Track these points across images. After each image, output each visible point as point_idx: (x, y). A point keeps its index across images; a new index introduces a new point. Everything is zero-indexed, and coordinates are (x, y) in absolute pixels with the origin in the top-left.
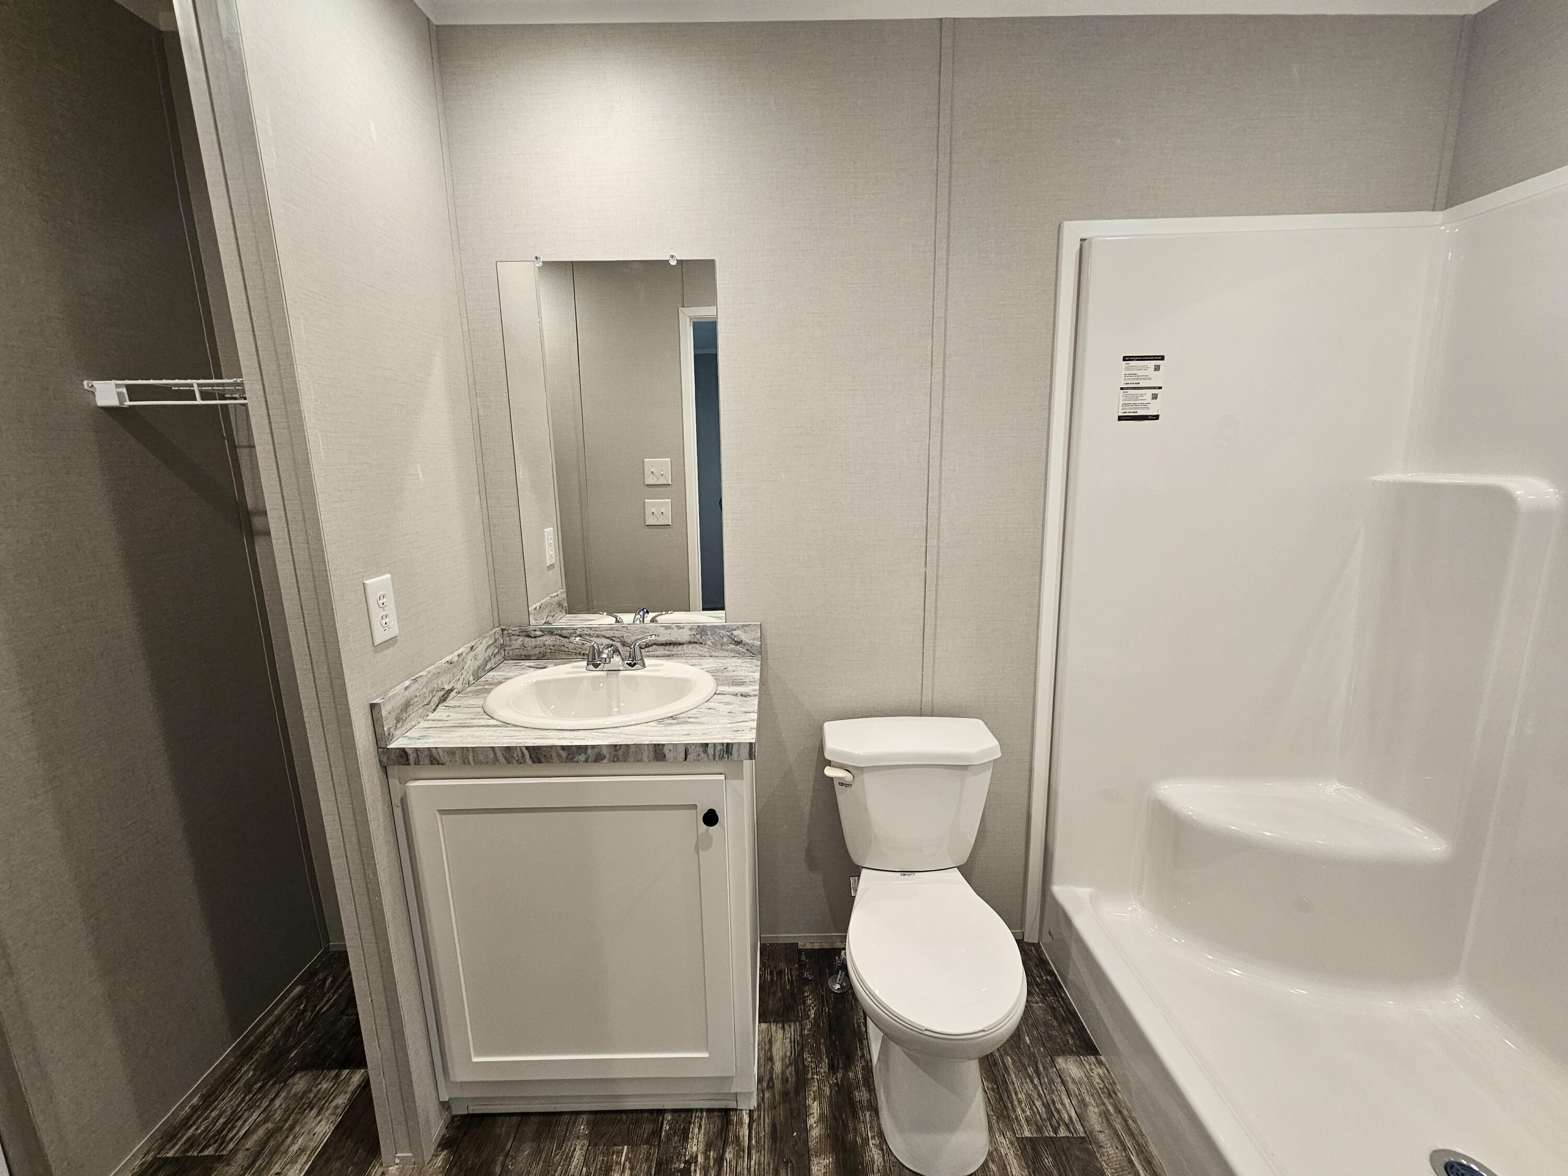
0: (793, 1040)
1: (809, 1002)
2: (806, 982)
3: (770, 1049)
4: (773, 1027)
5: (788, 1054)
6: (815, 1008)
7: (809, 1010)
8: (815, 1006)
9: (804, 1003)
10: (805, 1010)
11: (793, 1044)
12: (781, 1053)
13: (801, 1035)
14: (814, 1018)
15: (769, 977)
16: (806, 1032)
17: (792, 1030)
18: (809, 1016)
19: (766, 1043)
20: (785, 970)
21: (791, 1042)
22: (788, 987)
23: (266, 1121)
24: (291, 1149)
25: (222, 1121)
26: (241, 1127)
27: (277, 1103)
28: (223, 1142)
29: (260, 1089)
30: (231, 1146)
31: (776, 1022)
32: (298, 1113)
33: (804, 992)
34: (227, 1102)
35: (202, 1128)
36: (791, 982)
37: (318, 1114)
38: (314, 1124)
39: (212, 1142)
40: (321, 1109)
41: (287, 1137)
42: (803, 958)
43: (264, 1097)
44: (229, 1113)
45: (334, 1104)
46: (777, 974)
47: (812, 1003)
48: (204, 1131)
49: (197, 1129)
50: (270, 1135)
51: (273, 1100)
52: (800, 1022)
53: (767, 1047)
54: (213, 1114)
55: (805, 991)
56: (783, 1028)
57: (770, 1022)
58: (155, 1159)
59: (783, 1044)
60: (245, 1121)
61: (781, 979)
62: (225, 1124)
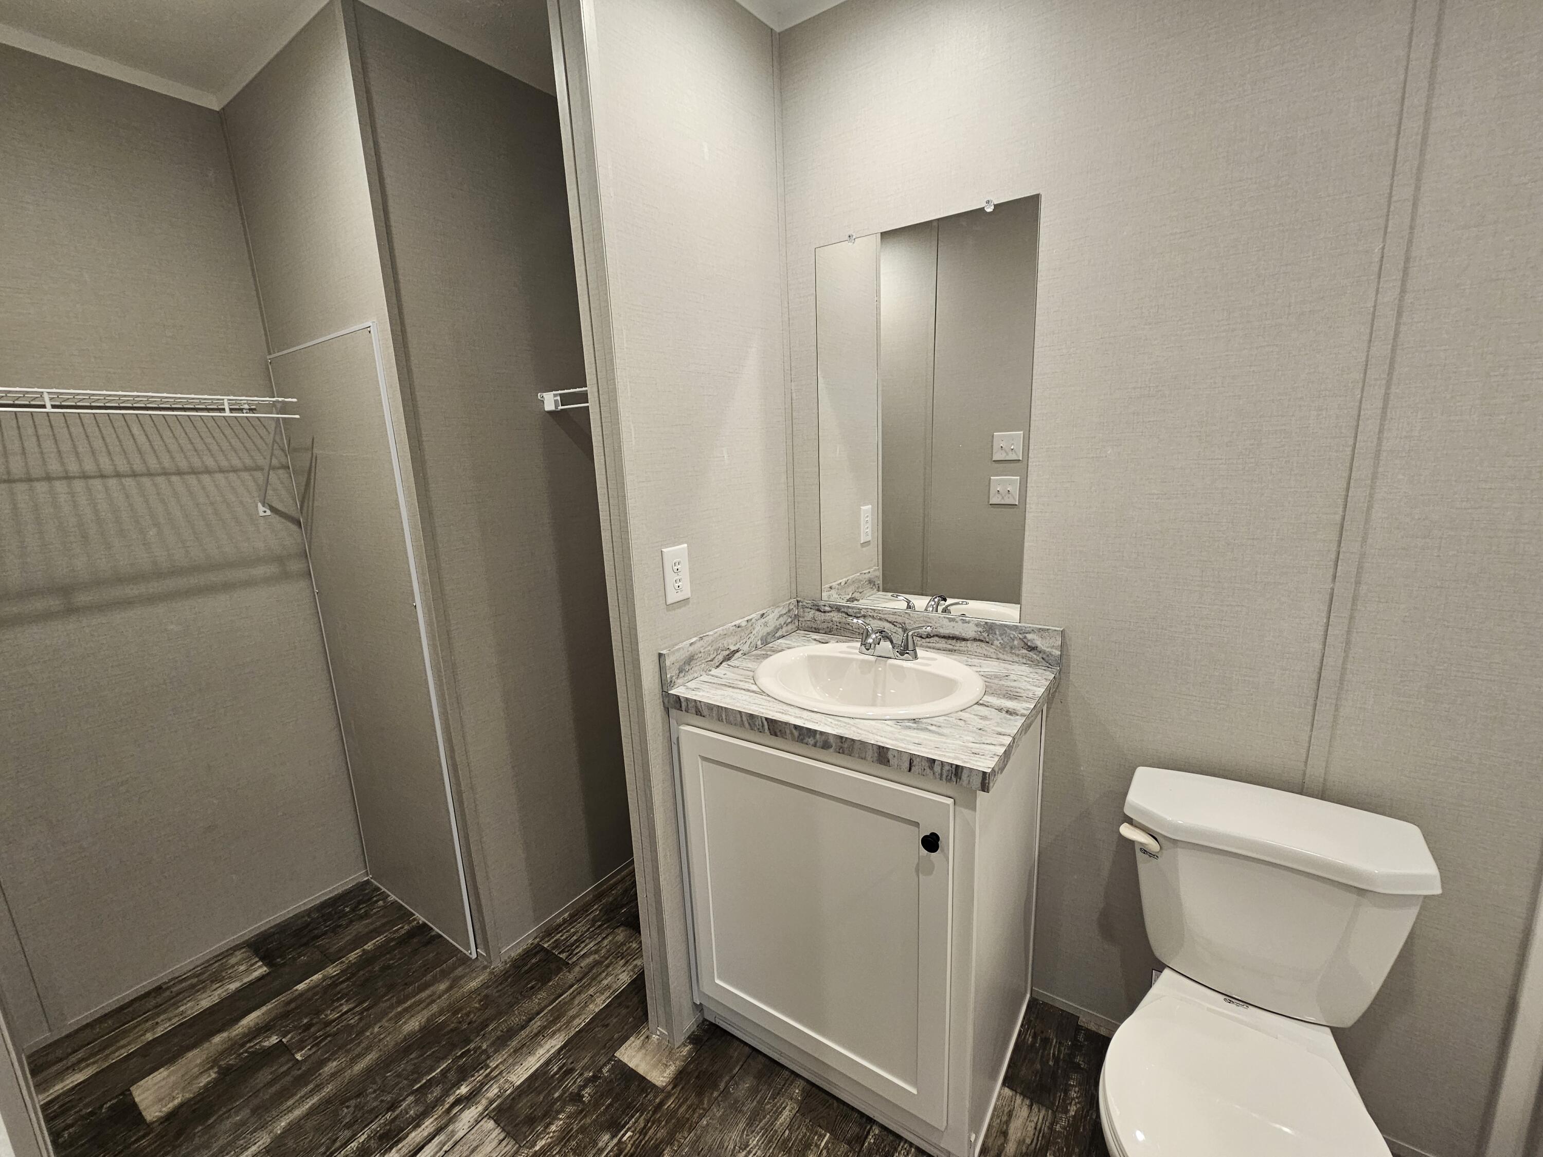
0: (1038, 1128)
1: (1073, 1094)
2: (1077, 1068)
3: (1007, 1123)
4: (1019, 1099)
5: (1028, 1141)
6: (1078, 1106)
7: (1070, 1104)
8: (1079, 1103)
9: (1066, 1092)
10: (1064, 1100)
11: (1037, 1134)
12: (1019, 1134)
13: (1051, 1128)
14: (1074, 1117)
15: (1030, 1040)
16: (1058, 1128)
17: (1040, 1115)
18: (1066, 1112)
19: (1005, 1112)
20: (1053, 1040)
21: (1035, 1128)
22: (1051, 1063)
23: (596, 952)
24: (603, 982)
25: (575, 938)
26: (584, 948)
27: (606, 942)
28: (571, 955)
29: (600, 926)
30: (575, 959)
31: (1024, 1095)
32: (614, 957)
33: (1070, 1078)
34: (581, 926)
35: (564, 937)
36: (1057, 1060)
37: (624, 965)
38: (620, 971)
39: (566, 950)
40: (627, 962)
41: (603, 972)
42: (1081, 1038)
43: (600, 934)
44: (579, 934)
45: (635, 962)
46: (1042, 1040)
47: (1077, 1098)
48: (565, 939)
49: (561, 936)
50: (597, 963)
51: (604, 939)
52: (1054, 1113)
53: (1005, 1118)
54: (572, 930)
55: (1072, 1079)
56: (1031, 1107)
57: (1016, 1092)
58: (538, 944)
59: (1025, 1126)
60: (586, 946)
61: (1044, 1049)
62: (576, 941)
